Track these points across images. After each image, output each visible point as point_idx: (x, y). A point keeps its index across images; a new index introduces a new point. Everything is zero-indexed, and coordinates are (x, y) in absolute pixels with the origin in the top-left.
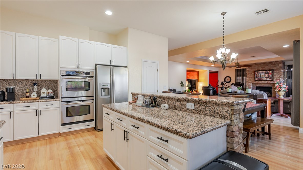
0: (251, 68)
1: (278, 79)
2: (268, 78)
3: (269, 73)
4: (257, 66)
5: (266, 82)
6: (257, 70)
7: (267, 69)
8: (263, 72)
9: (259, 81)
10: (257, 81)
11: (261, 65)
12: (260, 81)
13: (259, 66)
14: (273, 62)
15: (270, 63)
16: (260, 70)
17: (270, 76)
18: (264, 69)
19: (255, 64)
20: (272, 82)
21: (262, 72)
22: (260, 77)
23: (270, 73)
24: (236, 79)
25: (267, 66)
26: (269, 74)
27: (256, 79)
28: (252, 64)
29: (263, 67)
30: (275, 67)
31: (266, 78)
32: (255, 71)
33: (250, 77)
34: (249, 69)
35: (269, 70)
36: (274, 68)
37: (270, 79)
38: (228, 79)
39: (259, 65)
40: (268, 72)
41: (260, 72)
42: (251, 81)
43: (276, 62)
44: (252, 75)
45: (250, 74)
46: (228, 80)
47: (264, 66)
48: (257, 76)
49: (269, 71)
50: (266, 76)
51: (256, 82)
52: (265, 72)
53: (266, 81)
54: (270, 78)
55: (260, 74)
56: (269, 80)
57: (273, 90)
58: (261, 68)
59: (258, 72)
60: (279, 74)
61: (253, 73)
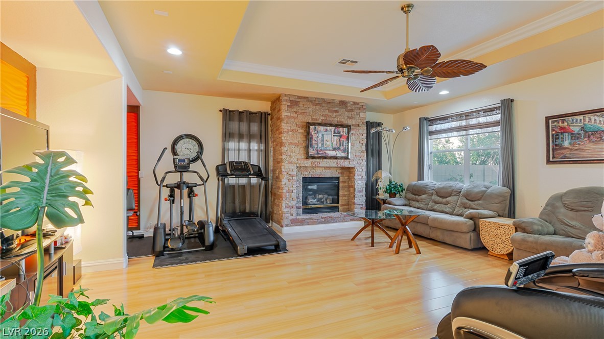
0: (296, 113)
1: (358, 154)
2: (339, 149)
3: (342, 133)
4: (310, 108)
5: (333, 163)
6: (313, 119)
7: (335, 122)
8: (328, 128)
9: (318, 160)
10: (313, 158)
11: (320, 105)
12: (319, 158)
13: (318, 107)
14: (349, 102)
15: (343, 104)
16: (320, 121)
17: (343, 146)
18: (329, 120)
19: (308, 99)
20: (346, 164)
21: (326, 130)
22: (320, 145)
23: (344, 134)
24: (224, 150)
25: (336, 112)
26: (341, 137)
27: (312, 152)
28: (299, 97)
29: (327, 113)
30: (352, 118)
31: (334, 149)
32: (308, 125)
33: (291, 144)
34: (289, 114)
35: (342, 126)
36: (350, 122)
37: (343, 155)
38: (190, 146)
39: (317, 105)
40: (340, 133)
41: (322, 128)
42: (296, 159)
43: (355, 103)
44: (299, 137)
45: (293, 131)
46: (187, 152)
47: (330, 111)
48: (314, 142)
49: (341, 129)
50: (335, 143)
51: (309, 163)
52: (333, 128)
53: (335, 160)
54: (344, 151)
55: (320, 135)
56: (341, 158)
57: (343, 187)
58: (323, 115)
59: (315, 128)
60: (359, 140)
61: (302, 131)
